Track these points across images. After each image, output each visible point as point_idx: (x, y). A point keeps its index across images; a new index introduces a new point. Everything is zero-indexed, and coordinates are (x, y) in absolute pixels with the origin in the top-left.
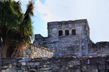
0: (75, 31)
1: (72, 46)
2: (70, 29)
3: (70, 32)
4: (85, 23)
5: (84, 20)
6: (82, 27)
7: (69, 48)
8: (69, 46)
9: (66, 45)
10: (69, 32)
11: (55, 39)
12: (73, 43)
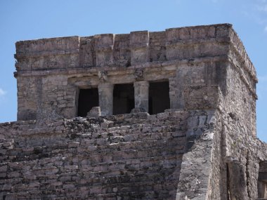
0: (168, 89)
1: (132, 170)
2: (140, 78)
3: (141, 95)
4: (222, 47)
5: (216, 26)
6: (202, 67)
7: (113, 182)
8: (117, 174)
9: (102, 169)
10: (136, 97)
11: (49, 134)
12: (140, 154)
